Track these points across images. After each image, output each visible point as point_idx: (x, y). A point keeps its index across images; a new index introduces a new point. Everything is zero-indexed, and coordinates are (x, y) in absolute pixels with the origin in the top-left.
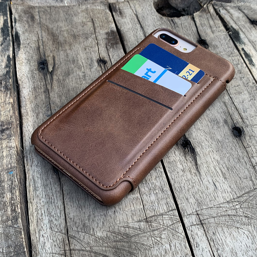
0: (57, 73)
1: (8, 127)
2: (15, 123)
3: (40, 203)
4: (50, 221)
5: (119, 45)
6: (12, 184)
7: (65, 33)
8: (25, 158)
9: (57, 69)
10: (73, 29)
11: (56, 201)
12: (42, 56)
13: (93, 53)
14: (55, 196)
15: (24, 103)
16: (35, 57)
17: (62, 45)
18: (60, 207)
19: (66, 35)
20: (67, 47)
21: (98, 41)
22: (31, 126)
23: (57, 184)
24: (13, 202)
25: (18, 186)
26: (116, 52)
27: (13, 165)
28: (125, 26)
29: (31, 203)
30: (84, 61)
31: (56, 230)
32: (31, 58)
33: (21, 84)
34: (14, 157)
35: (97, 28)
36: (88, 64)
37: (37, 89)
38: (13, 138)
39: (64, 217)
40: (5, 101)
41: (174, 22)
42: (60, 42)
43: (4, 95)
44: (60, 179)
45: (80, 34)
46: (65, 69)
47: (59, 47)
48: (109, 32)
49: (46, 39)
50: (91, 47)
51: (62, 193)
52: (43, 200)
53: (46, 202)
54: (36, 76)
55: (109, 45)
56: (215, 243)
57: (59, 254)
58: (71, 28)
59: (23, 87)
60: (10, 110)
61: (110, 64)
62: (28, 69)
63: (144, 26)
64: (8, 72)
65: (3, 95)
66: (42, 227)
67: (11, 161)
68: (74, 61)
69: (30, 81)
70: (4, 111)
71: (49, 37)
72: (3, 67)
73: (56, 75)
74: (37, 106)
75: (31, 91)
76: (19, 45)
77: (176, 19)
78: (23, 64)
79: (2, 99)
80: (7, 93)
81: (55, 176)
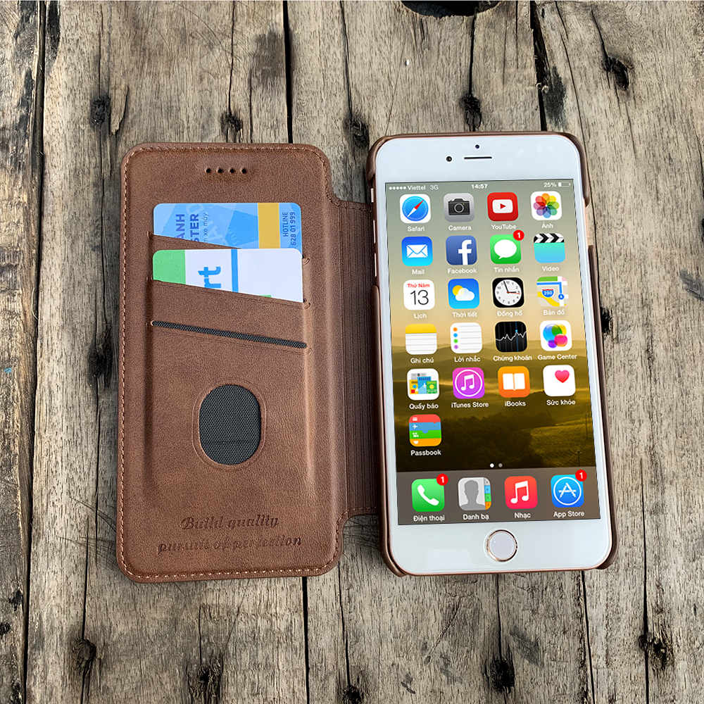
0: (129, 137)
1: (12, 263)
2: (26, 256)
3: (56, 441)
4: (70, 480)
5: (280, 80)
6: (8, 394)
7: (164, 21)
8: (39, 338)
9: (130, 125)
10: (184, 13)
11: (84, 442)
12: (102, 82)
13: (216, 93)
14: (83, 431)
15: (51, 206)
16: (88, 85)
17: (152, 58)
18: (89, 457)
19: (165, 29)
20: (161, 67)
21: (234, 61)
22: (57, 266)
23: (91, 408)
24: (6, 430)
25: (20, 400)
26: (269, 99)
27: (13, 354)
28: (306, 24)
29: (41, 437)
30: (191, 114)
31: (78, 498)
32: (78, 86)
33: (48, 154)
34: (16, 337)
35: (239, 20)
36: (199, 124)
37: (81, 175)
38: (18, 292)
39: (95, 477)
40: (11, 198)
41: (425, 32)
42: (149, 49)
43: (10, 182)
44: (97, 398)
45: (198, 30)
46: (147, 130)
47: (143, 63)
48: (265, 35)
49: (119, 32)
50: (215, 76)
51: (97, 428)
52: (62, 435)
53: (67, 440)
54: (82, 139)
55: (256, 77)
56: (349, 574)
57: (77, 542)
58: (180, 7)
59: (52, 165)
60: (19, 221)
61: (248, 132)
62: (68, 118)
63: (351, 30)
64: (24, 119)
65: (7, 182)
66: (54, 488)
67: (10, 345)
68: (170, 109)
69: (69, 150)
70: (8, 222)
71: (127, 27)
72: (15, 102)
73: (126, 142)
74: (75, 218)
75: (68, 176)
76: (56, 40)
77: (431, 22)
78: (60, 99)
79: (6, 189)
80: (17, 177)
81: (89, 391)
